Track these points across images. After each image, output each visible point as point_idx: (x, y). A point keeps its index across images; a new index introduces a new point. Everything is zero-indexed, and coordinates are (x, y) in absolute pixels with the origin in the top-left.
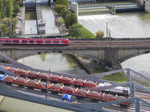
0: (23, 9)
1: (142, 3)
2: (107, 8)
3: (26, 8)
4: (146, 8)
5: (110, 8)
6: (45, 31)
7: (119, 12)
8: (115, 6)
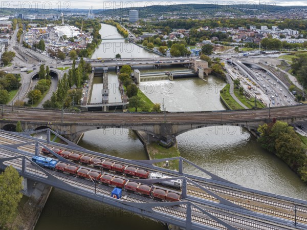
0: (91, 76)
1: (196, 71)
2: (166, 74)
3: (95, 74)
4: (199, 74)
5: (168, 75)
6: (107, 101)
7: (176, 78)
8: (172, 73)
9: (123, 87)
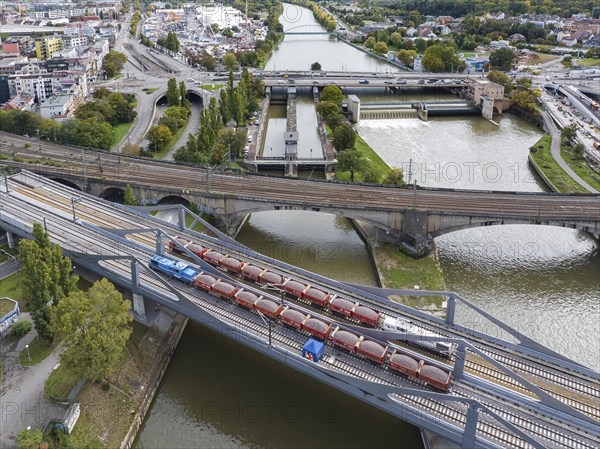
0: (265, 104)
1: (478, 102)
2: (413, 107)
3: (271, 100)
4: (483, 111)
5: (417, 108)
6: (295, 154)
7: (434, 115)
8: (427, 105)
9: (326, 130)
